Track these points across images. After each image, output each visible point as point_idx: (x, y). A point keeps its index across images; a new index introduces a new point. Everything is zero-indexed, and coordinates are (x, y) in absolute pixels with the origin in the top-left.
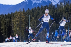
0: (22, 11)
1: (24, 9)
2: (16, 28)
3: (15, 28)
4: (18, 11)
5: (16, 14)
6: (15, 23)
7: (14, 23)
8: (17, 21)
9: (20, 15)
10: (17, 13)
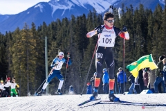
0: (30, 27)
1: (33, 24)
2: (17, 65)
3: (15, 67)
4: (22, 28)
5: (17, 36)
6: (16, 55)
7: (14, 55)
8: (20, 51)
9: (26, 37)
10: (18, 32)
